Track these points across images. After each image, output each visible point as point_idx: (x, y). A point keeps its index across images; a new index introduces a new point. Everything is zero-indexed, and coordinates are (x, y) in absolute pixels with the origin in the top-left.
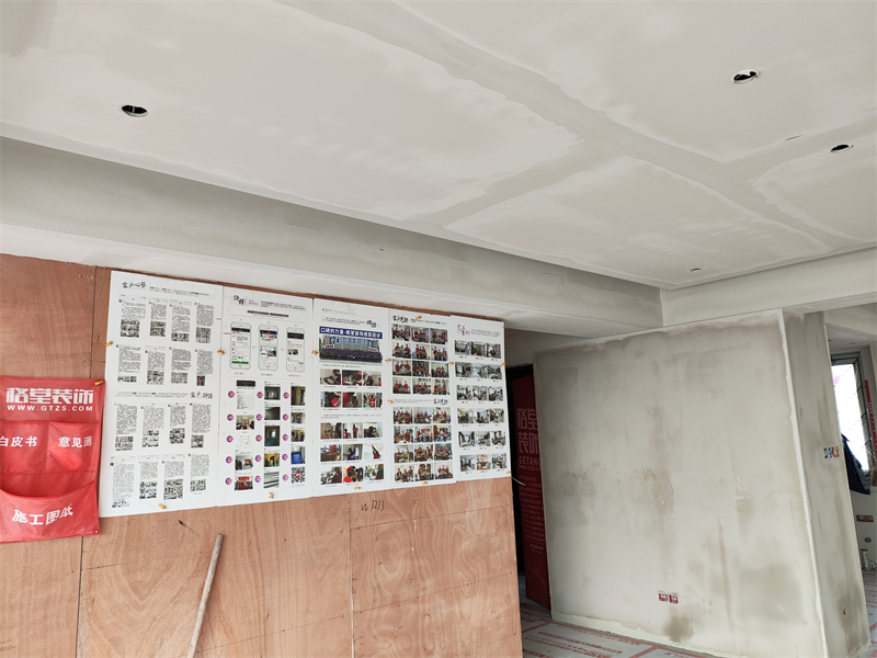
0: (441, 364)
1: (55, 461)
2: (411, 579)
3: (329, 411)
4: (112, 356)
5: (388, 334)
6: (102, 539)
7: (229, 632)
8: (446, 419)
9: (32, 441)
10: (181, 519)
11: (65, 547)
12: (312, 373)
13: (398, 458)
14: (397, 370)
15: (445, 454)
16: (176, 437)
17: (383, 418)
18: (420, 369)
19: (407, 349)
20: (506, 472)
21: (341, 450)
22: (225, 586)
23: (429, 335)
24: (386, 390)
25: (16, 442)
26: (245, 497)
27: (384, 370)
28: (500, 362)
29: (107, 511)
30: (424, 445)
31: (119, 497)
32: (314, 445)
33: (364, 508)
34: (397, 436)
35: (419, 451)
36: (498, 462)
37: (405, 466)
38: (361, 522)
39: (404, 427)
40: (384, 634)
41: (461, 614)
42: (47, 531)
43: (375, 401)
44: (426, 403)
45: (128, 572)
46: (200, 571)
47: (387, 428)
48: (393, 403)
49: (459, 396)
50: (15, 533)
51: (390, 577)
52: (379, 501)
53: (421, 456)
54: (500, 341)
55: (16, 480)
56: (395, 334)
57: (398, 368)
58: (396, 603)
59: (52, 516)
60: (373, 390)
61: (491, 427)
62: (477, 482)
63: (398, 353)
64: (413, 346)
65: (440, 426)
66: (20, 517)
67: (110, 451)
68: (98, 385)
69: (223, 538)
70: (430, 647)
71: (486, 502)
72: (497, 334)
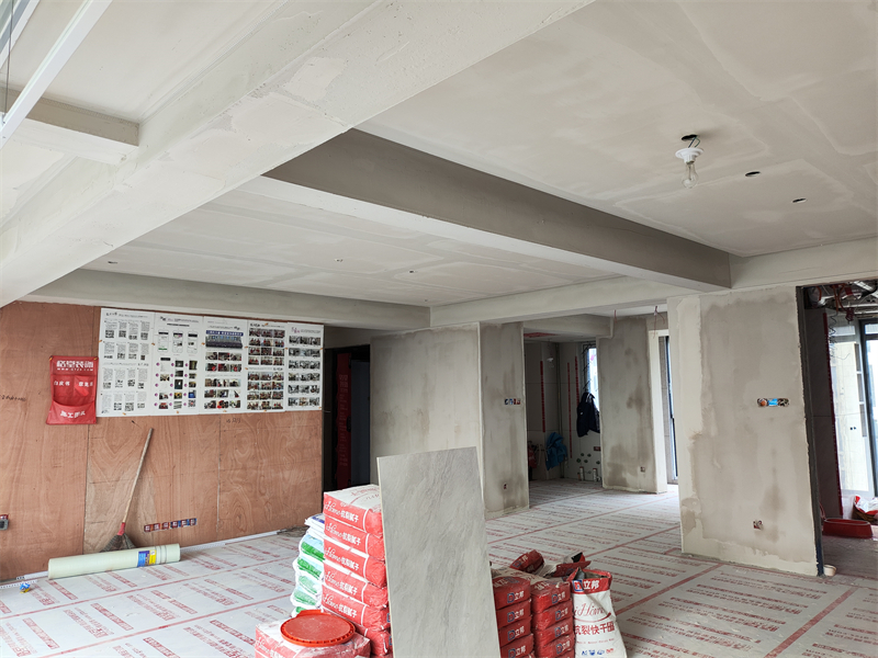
0: (280, 349)
1: (77, 392)
2: (254, 458)
3: (209, 372)
4: (101, 346)
5: (246, 333)
6: (97, 426)
7: (155, 472)
8: (281, 378)
9: (68, 383)
10: (133, 420)
11: (81, 428)
12: (201, 354)
13: (249, 397)
14: (252, 352)
15: (279, 396)
16: (131, 383)
17: (242, 377)
18: (266, 351)
19: (259, 341)
20: (319, 407)
21: (215, 391)
22: (153, 451)
23: (273, 333)
24: (244, 362)
25: (61, 383)
26: (163, 412)
27: (244, 353)
28: (320, 347)
29: (99, 414)
30: (266, 392)
31: (105, 407)
32: (201, 389)
33: (229, 421)
34: (250, 386)
35: (263, 395)
36: (314, 402)
37: (254, 402)
38: (226, 428)
39: (254, 382)
40: (237, 482)
41: (284, 478)
42: (75, 421)
43: (238, 368)
44: (270, 370)
45: (108, 441)
46: (141, 444)
47: (244, 382)
48: (247, 369)
49: (290, 366)
50: (62, 421)
51: (241, 455)
52: (238, 418)
53: (263, 397)
54: (321, 336)
55: (61, 399)
56: (251, 333)
57: (252, 351)
58: (244, 468)
59: (77, 414)
60: (237, 363)
61: (310, 383)
62: (299, 412)
63: (252, 343)
64: (262, 339)
65: (276, 381)
66: (64, 414)
67: (101, 388)
68: (96, 360)
69: (153, 430)
70: (263, 491)
71: (304, 423)
72: (319, 332)
